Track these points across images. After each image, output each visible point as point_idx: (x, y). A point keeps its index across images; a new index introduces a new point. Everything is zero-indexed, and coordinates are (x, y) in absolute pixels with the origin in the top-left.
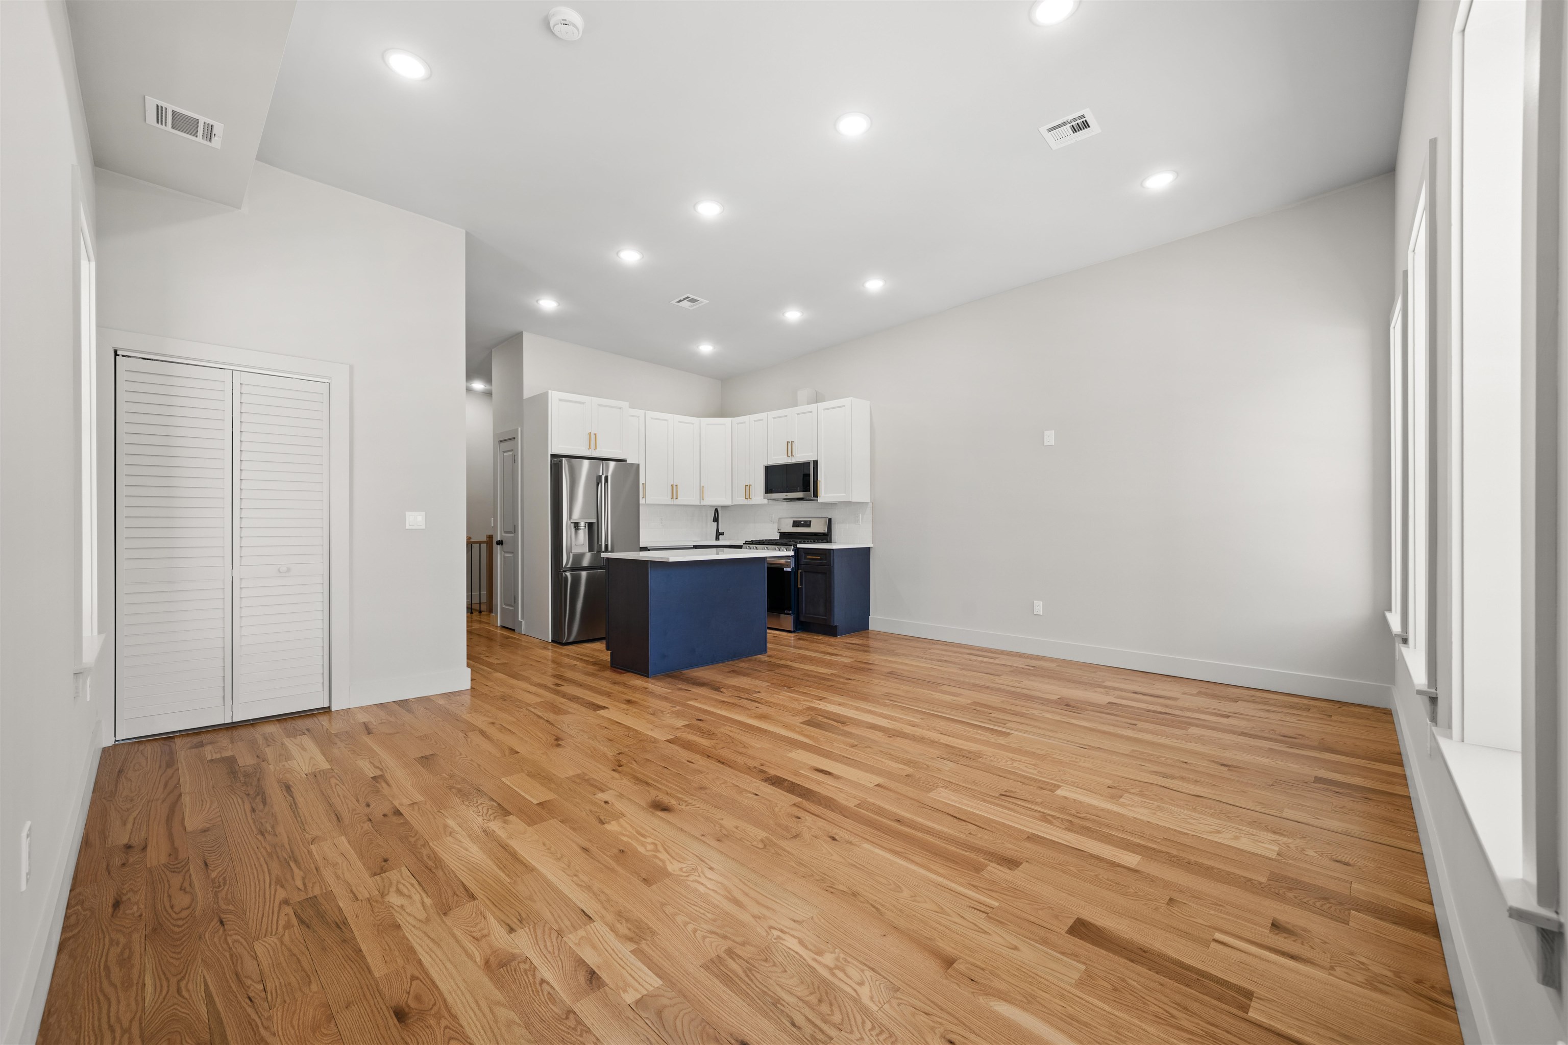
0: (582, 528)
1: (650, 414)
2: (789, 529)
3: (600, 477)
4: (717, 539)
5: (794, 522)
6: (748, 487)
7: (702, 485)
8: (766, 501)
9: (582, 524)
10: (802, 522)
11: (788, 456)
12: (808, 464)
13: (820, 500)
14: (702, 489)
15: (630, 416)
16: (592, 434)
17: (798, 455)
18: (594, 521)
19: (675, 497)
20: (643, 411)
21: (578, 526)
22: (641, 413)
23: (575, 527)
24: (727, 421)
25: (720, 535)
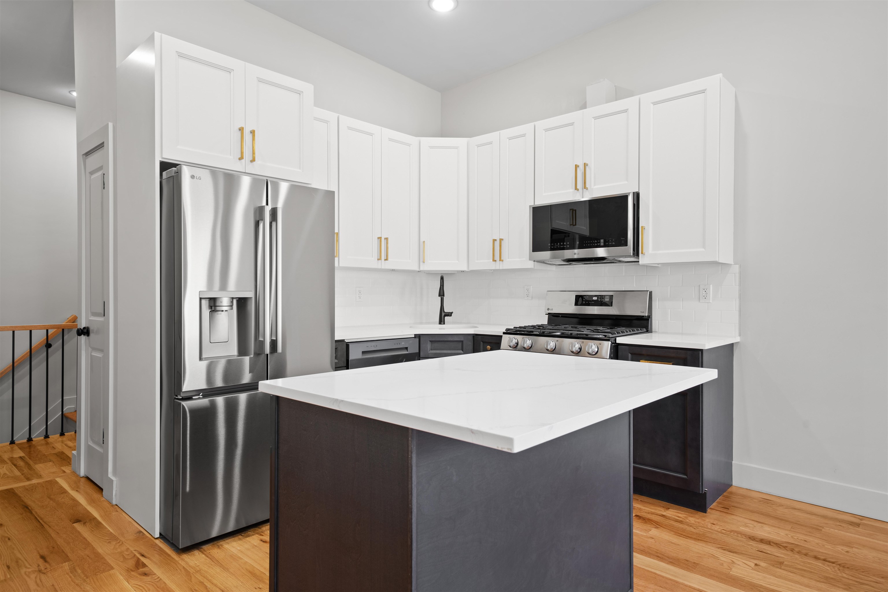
0: (225, 308)
1: (346, 121)
2: (570, 308)
3: (260, 211)
4: (442, 321)
5: (578, 297)
6: (497, 244)
7: (422, 240)
8: (530, 264)
9: (225, 302)
10: (595, 298)
11: (576, 189)
12: (624, 198)
13: (643, 260)
14: (422, 246)
15: (316, 119)
16: (247, 132)
17: (596, 187)
18: (249, 294)
19: (383, 257)
20: (336, 115)
21: (215, 306)
22: (331, 116)
23: (211, 307)
24: (461, 142)
25: (445, 315)
